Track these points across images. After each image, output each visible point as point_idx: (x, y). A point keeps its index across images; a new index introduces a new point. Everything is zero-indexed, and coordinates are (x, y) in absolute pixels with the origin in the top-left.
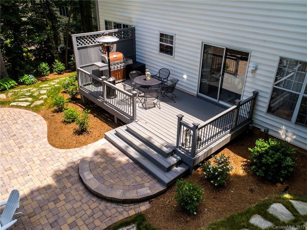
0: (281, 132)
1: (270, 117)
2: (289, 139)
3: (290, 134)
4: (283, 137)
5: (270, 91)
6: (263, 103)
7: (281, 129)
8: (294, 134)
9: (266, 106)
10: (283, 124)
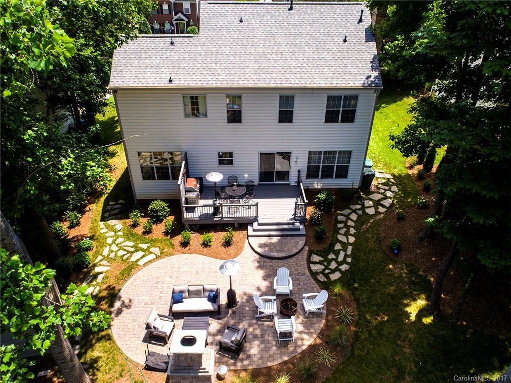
0: (315, 185)
1: (308, 180)
2: (319, 187)
3: (319, 184)
4: (316, 187)
5: (306, 168)
6: (304, 174)
7: (314, 184)
8: (321, 184)
9: (305, 175)
10: (315, 181)
